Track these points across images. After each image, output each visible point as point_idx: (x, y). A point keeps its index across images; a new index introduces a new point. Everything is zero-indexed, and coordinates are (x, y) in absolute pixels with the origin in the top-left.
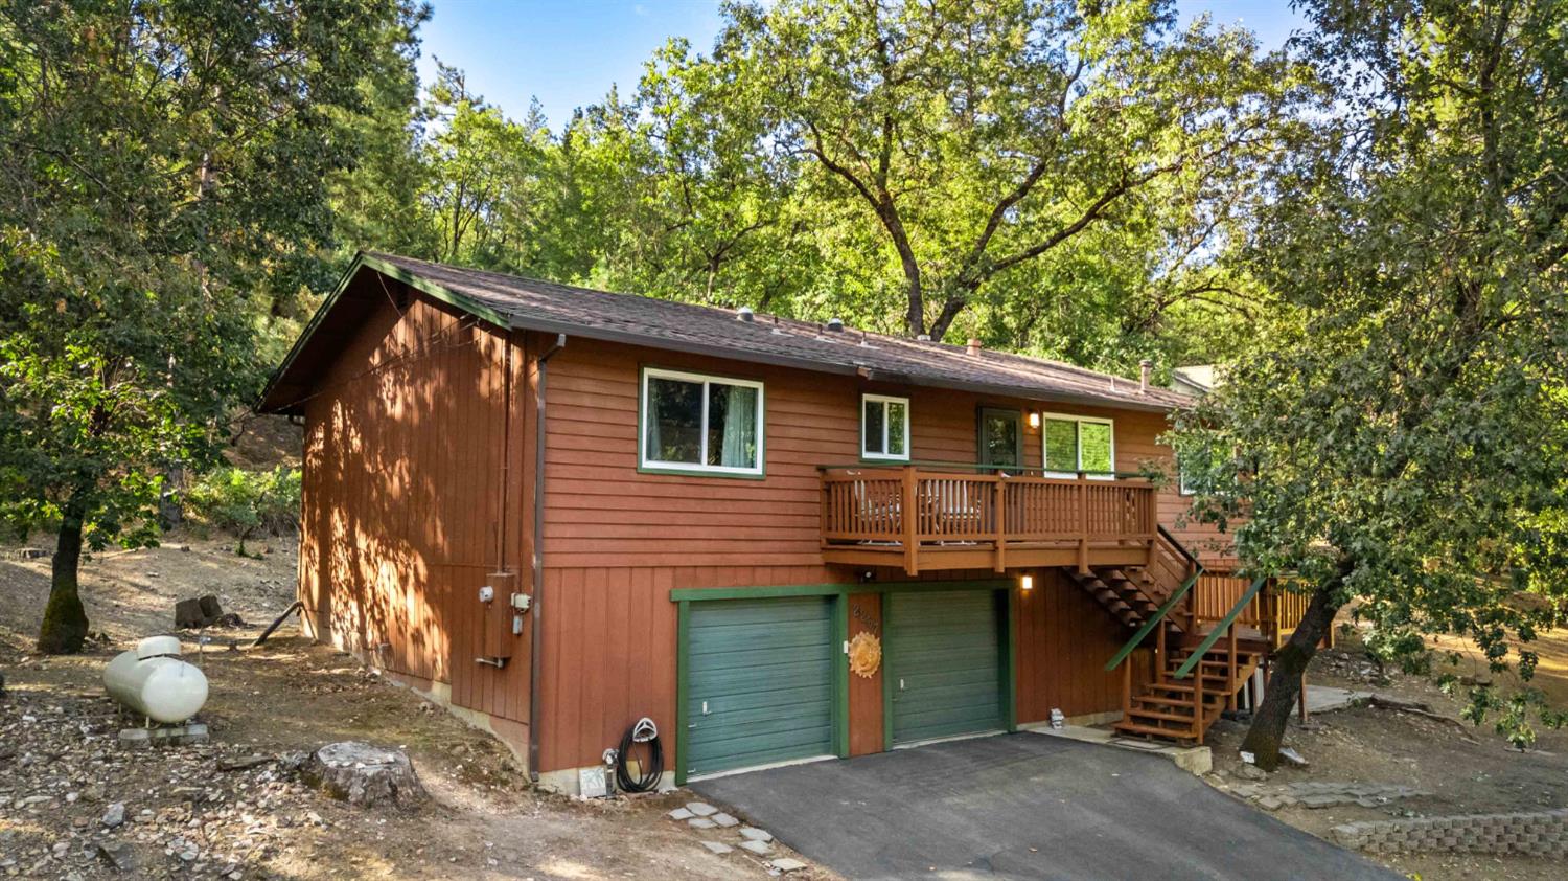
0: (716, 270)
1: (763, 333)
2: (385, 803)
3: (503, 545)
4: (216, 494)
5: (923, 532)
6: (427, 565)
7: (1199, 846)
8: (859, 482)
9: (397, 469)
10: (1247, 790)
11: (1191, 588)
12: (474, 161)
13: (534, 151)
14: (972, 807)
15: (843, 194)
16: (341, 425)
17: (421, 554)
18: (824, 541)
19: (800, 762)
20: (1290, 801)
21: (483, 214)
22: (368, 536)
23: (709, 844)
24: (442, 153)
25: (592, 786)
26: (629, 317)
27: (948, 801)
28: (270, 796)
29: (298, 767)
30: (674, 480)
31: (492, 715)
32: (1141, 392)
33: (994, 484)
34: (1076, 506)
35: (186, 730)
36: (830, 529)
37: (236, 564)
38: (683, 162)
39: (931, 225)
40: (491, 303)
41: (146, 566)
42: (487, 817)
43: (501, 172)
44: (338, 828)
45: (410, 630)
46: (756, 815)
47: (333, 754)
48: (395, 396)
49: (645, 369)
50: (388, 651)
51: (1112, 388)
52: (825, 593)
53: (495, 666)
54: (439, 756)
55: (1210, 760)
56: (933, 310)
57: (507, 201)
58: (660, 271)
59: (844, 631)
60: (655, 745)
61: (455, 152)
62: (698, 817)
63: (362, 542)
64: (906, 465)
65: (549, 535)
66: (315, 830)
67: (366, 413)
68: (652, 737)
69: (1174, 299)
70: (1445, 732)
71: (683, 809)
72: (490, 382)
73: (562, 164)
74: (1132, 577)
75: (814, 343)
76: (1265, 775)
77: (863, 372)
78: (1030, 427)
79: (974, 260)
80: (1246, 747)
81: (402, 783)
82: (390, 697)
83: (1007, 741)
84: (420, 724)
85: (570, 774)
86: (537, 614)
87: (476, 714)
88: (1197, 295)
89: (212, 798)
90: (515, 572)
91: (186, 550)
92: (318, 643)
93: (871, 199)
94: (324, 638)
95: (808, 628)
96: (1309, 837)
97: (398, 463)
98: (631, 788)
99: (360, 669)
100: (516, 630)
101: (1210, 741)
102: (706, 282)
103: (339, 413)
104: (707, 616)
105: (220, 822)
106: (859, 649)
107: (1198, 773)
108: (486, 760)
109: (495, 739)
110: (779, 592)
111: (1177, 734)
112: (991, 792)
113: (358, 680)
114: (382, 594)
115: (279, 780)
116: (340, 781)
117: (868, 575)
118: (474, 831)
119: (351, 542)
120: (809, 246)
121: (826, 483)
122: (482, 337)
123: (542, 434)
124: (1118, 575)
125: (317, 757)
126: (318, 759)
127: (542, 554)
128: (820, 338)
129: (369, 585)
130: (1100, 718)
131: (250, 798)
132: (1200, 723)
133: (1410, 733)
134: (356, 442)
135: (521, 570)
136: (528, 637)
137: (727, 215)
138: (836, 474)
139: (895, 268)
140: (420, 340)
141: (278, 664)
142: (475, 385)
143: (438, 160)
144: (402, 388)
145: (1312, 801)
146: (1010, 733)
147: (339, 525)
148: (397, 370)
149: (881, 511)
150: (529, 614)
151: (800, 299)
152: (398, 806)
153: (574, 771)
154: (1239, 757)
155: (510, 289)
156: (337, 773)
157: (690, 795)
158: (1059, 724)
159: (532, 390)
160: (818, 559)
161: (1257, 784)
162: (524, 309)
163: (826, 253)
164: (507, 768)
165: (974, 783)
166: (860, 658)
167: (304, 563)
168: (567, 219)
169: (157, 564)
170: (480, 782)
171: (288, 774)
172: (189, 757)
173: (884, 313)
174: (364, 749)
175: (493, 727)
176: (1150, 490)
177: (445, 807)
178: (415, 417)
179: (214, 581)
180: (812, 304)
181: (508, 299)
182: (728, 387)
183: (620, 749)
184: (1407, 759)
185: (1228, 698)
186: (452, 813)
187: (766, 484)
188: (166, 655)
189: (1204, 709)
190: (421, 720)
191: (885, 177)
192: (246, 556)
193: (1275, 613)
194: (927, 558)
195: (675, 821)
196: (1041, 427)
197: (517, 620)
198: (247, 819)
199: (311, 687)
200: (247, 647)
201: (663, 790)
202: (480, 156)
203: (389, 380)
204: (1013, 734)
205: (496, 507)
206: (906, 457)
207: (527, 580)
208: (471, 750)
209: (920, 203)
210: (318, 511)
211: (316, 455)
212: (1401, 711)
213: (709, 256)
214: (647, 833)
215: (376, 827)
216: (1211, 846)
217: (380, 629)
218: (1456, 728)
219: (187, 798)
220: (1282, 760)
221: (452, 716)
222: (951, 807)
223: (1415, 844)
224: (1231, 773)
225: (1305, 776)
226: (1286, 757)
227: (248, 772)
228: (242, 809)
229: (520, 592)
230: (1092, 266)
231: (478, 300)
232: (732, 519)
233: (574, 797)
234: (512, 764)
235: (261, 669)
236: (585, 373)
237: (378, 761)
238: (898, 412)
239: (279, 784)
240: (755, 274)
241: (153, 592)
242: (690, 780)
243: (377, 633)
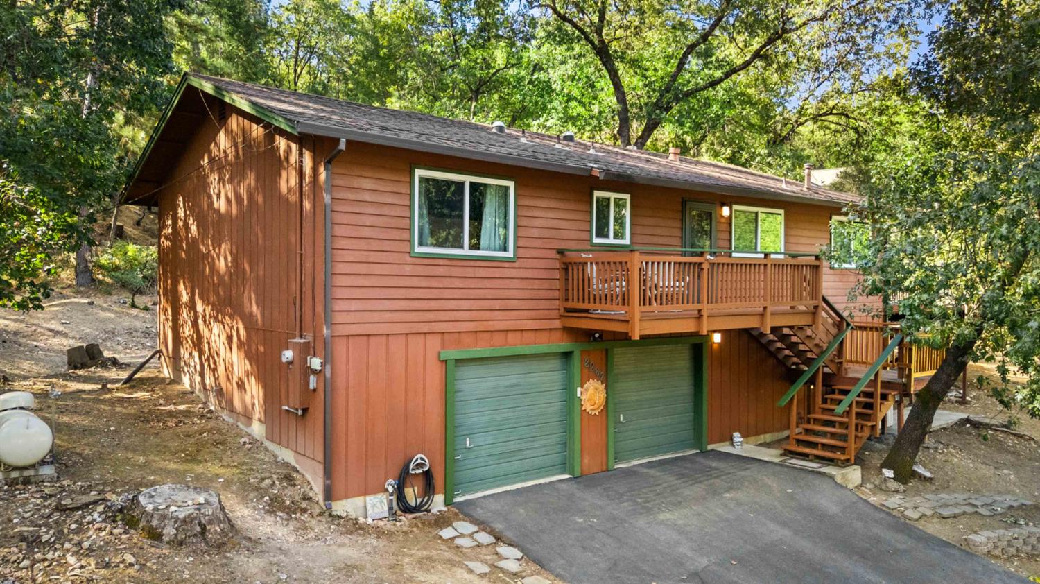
0: (477, 100)
1: (513, 141)
2: (195, 540)
3: (301, 316)
4: (117, 262)
5: (644, 304)
6: (246, 328)
7: (863, 555)
8: (591, 263)
9: (222, 251)
10: (893, 501)
11: (843, 340)
12: (306, 24)
13: (348, 17)
14: (680, 522)
15: (571, 41)
16: (183, 215)
17: (241, 319)
18: (562, 310)
19: (543, 481)
20: (929, 513)
21: (314, 62)
22: (203, 302)
23: (471, 565)
24: (284, 18)
25: (376, 510)
26: (403, 127)
27: (661, 517)
28: (94, 537)
29: (121, 511)
30: (441, 262)
31: (296, 452)
32: (805, 189)
33: (700, 264)
34: (762, 278)
35: (37, 471)
36: (567, 300)
37: (128, 314)
38: (452, 21)
39: (635, 63)
40: (283, 113)
41: (60, 316)
42: (285, 546)
43: (326, 32)
44: (150, 568)
45: (235, 379)
46: (509, 534)
47: (152, 496)
48: (220, 192)
49: (416, 170)
50: (220, 392)
51: (783, 186)
52: (562, 351)
53: (297, 414)
54: (247, 490)
55: (860, 475)
56: (637, 127)
57: (331, 53)
58: (436, 100)
59: (577, 378)
60: (428, 475)
61: (293, 17)
62: (462, 535)
63: (200, 307)
64: (629, 250)
65: (337, 308)
66: (129, 571)
67: (200, 207)
68: (425, 469)
69: (806, 121)
70: (1025, 446)
71: (450, 528)
72: (288, 181)
73: (368, 26)
74: (799, 334)
75: (553, 150)
76: (902, 488)
77: (596, 173)
78: (722, 217)
79: (668, 90)
80: (887, 464)
81: (210, 522)
82: (219, 431)
83: (701, 459)
84: (239, 458)
85: (358, 501)
86: (328, 374)
87: (283, 449)
88: (823, 118)
89: (45, 538)
90: (310, 339)
91: (91, 304)
92: (173, 382)
93: (591, 42)
94: (177, 380)
95: (549, 377)
96: (947, 544)
97: (223, 246)
98: (407, 509)
99: (200, 405)
100: (311, 387)
101: (859, 461)
102: (469, 110)
103: (181, 205)
104: (467, 371)
105: (46, 564)
106: (589, 393)
107: (851, 486)
108: (289, 491)
109: (298, 471)
110: (527, 350)
111: (834, 456)
112: (695, 508)
113: (196, 416)
114: (215, 348)
115: (104, 521)
116: (155, 523)
117: (597, 335)
118: (271, 563)
119: (193, 307)
120: (544, 82)
121: (564, 263)
122: (281, 143)
123: (329, 224)
124: (786, 331)
125: (137, 500)
126: (138, 502)
127: (331, 324)
128: (558, 146)
129: (206, 341)
130: (768, 437)
131: (77, 538)
132: (853, 446)
133: (1002, 449)
134: (194, 229)
135: (315, 337)
136: (321, 393)
137: (484, 59)
138: (572, 256)
139: (608, 97)
140: (235, 145)
141: (137, 401)
142: (277, 183)
143: (281, 23)
144: (224, 185)
145: (946, 512)
146: (702, 452)
147: (184, 292)
148: (220, 170)
149: (609, 285)
150: (322, 374)
151: (536, 123)
152: (206, 543)
153: (362, 498)
154: (881, 473)
155: (305, 104)
156: (152, 516)
157: (456, 514)
158: (741, 445)
159: (321, 187)
160: (557, 324)
161: (898, 496)
162: (310, 118)
163: (556, 87)
164: (306, 498)
165: (680, 499)
166: (589, 400)
167: (162, 320)
168: (369, 63)
169: (69, 314)
170: (282, 511)
171: (113, 514)
172: (35, 495)
173: (601, 130)
174: (181, 490)
175: (297, 462)
176: (818, 267)
177: (250, 539)
178: (234, 211)
179: (111, 327)
180: (545, 127)
181: (300, 110)
182: (485, 185)
183: (399, 480)
184: (1006, 471)
185: (873, 427)
186: (254, 544)
187: (516, 265)
188: (22, 408)
189: (856, 437)
190: (240, 454)
191: (603, 26)
192: (137, 307)
193: (910, 361)
194: (646, 324)
195: (444, 540)
196: (730, 217)
197: (312, 379)
198: (71, 560)
199: (159, 422)
200: (117, 385)
201: (435, 511)
202: (310, 20)
203: (215, 179)
204: (704, 453)
205: (295, 287)
206: (627, 241)
207: (320, 347)
208: (277, 483)
209: (627, 48)
210: (169, 282)
211: (167, 238)
212: (992, 429)
213: (471, 90)
214: (419, 553)
215: (184, 565)
216: (871, 554)
217: (214, 375)
218: (1032, 442)
219: (23, 539)
220: (914, 474)
221: (267, 450)
222: (662, 523)
223: (1029, 548)
224: (876, 486)
225: (933, 488)
226: (917, 472)
227: (80, 512)
228: (68, 550)
229: (314, 356)
230: (749, 96)
231: (271, 110)
232: (489, 294)
233: (361, 520)
234: (311, 494)
235: (123, 406)
236: (364, 174)
237: (190, 503)
238: (619, 204)
239: (103, 525)
240: (504, 102)
241: (65, 335)
242: (457, 500)
243: (212, 378)
